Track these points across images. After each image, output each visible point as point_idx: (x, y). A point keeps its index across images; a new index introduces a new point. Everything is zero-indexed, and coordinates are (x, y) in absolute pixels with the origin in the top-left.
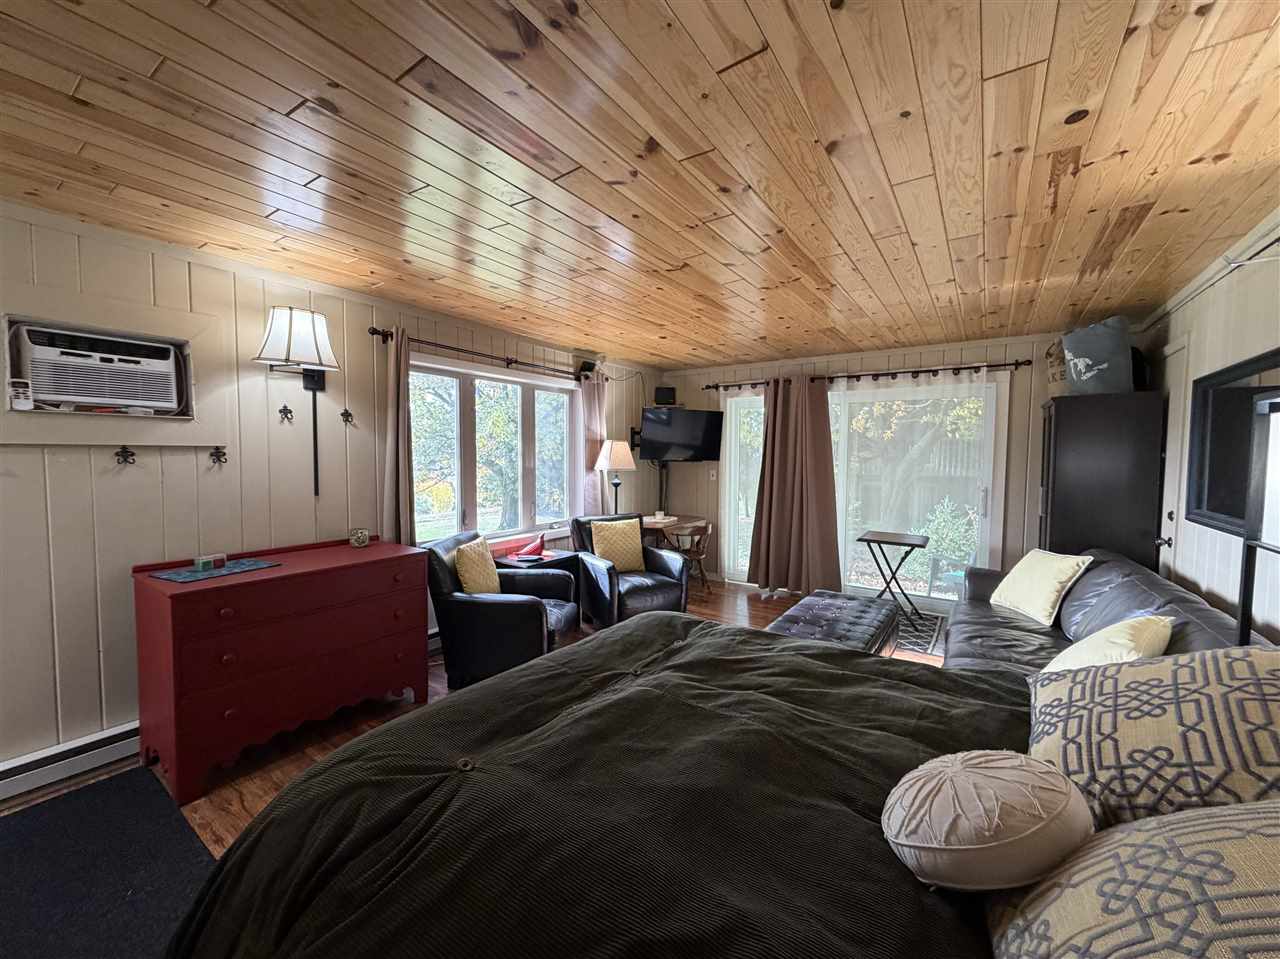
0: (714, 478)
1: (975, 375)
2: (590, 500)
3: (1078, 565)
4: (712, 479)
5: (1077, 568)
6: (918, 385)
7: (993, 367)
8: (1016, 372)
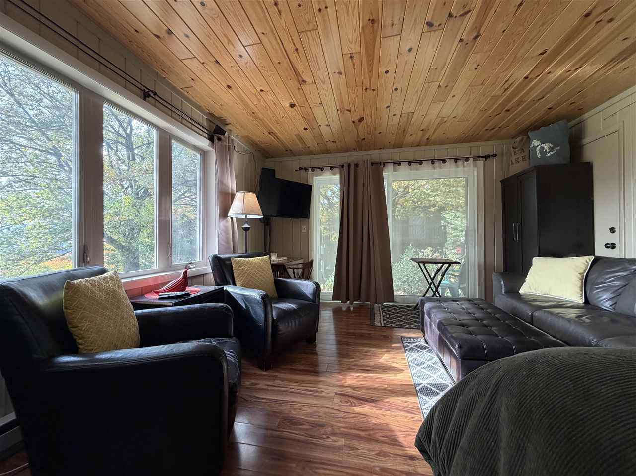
0: (305, 231)
1: (465, 163)
2: (223, 243)
3: (587, 261)
4: (303, 231)
5: (586, 263)
6: (434, 169)
7: (476, 158)
8: (486, 162)
